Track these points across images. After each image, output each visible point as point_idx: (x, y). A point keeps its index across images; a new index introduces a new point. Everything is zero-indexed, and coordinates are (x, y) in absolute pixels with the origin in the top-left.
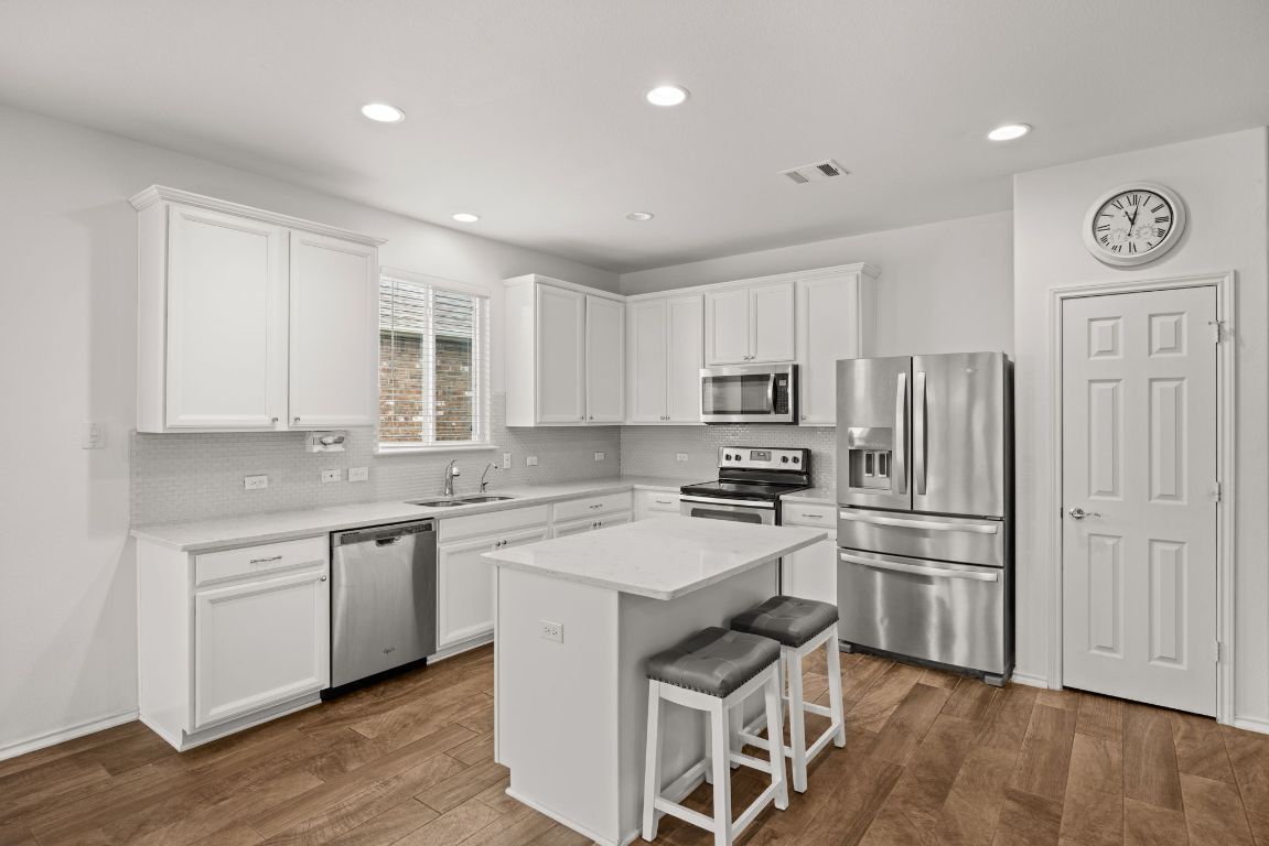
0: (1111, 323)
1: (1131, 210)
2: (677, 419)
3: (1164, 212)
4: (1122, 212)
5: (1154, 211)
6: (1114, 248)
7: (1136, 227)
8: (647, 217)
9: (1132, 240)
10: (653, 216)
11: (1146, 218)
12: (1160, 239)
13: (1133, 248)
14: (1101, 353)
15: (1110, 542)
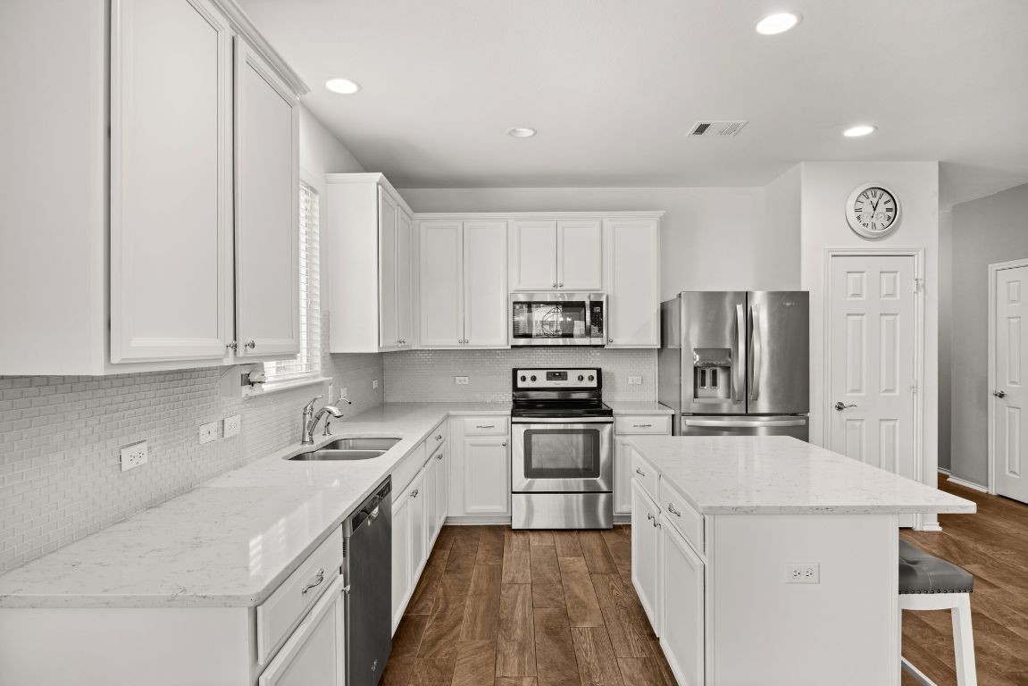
0: (860, 275)
1: (875, 201)
2: (476, 342)
3: (891, 205)
4: (869, 201)
5: (886, 203)
6: (864, 225)
7: (876, 213)
8: (531, 133)
9: (874, 220)
10: (536, 133)
11: (882, 208)
12: (888, 223)
13: (874, 226)
14: (854, 295)
15: (858, 423)
